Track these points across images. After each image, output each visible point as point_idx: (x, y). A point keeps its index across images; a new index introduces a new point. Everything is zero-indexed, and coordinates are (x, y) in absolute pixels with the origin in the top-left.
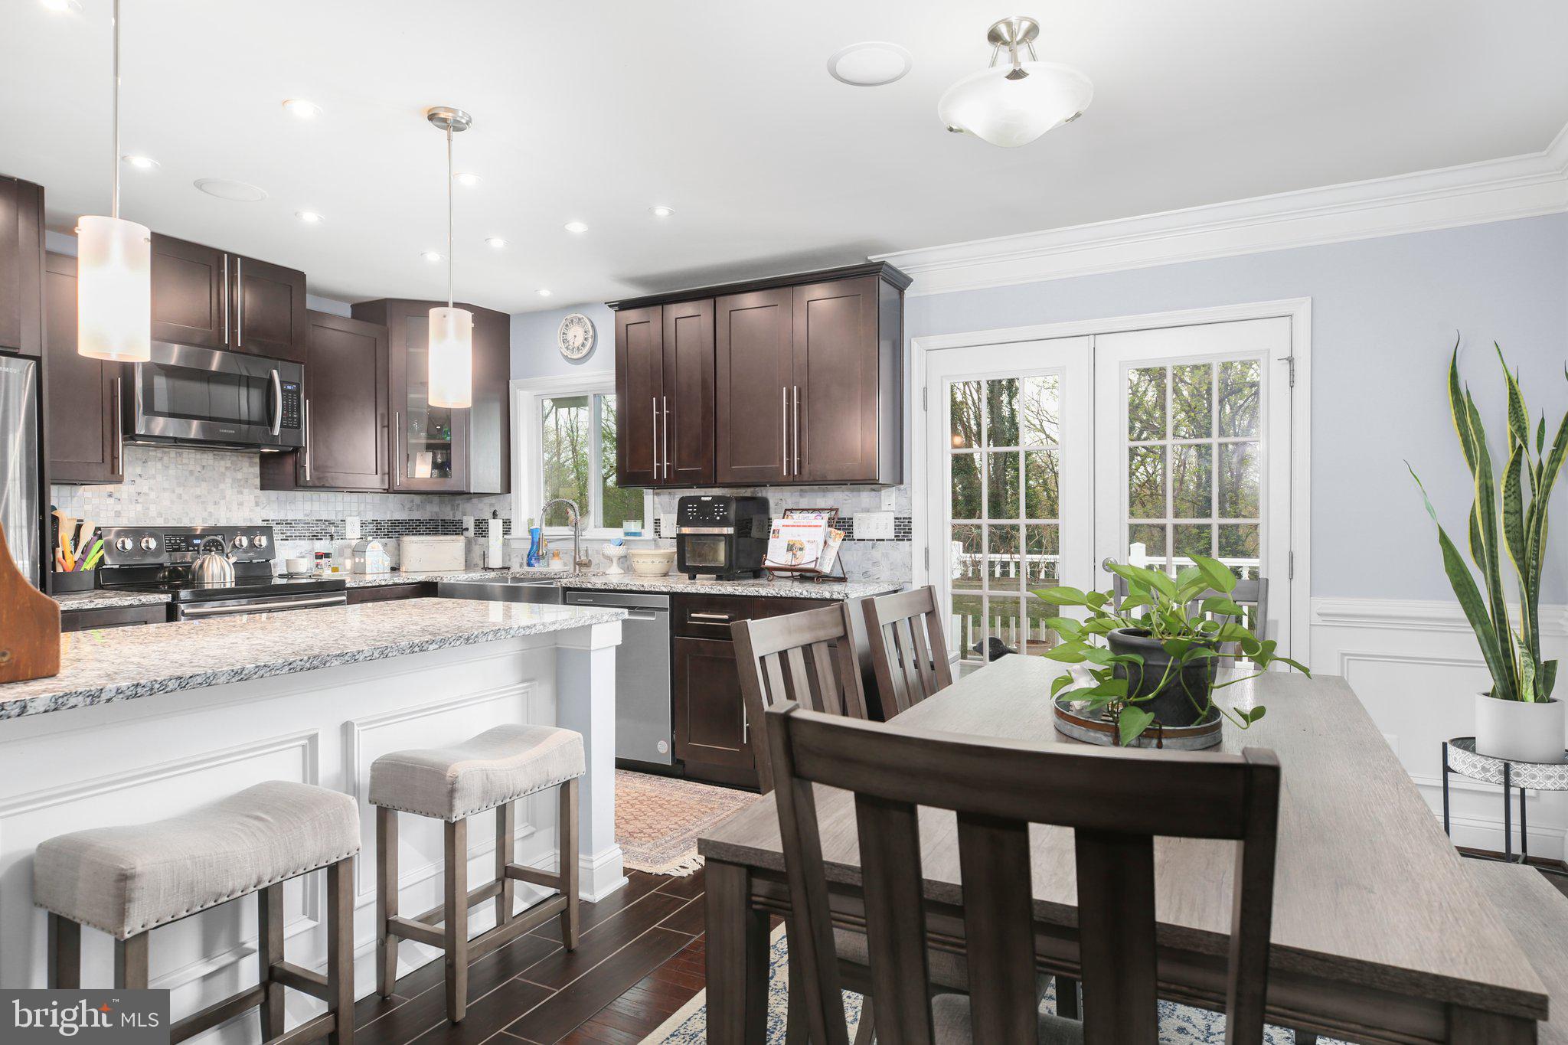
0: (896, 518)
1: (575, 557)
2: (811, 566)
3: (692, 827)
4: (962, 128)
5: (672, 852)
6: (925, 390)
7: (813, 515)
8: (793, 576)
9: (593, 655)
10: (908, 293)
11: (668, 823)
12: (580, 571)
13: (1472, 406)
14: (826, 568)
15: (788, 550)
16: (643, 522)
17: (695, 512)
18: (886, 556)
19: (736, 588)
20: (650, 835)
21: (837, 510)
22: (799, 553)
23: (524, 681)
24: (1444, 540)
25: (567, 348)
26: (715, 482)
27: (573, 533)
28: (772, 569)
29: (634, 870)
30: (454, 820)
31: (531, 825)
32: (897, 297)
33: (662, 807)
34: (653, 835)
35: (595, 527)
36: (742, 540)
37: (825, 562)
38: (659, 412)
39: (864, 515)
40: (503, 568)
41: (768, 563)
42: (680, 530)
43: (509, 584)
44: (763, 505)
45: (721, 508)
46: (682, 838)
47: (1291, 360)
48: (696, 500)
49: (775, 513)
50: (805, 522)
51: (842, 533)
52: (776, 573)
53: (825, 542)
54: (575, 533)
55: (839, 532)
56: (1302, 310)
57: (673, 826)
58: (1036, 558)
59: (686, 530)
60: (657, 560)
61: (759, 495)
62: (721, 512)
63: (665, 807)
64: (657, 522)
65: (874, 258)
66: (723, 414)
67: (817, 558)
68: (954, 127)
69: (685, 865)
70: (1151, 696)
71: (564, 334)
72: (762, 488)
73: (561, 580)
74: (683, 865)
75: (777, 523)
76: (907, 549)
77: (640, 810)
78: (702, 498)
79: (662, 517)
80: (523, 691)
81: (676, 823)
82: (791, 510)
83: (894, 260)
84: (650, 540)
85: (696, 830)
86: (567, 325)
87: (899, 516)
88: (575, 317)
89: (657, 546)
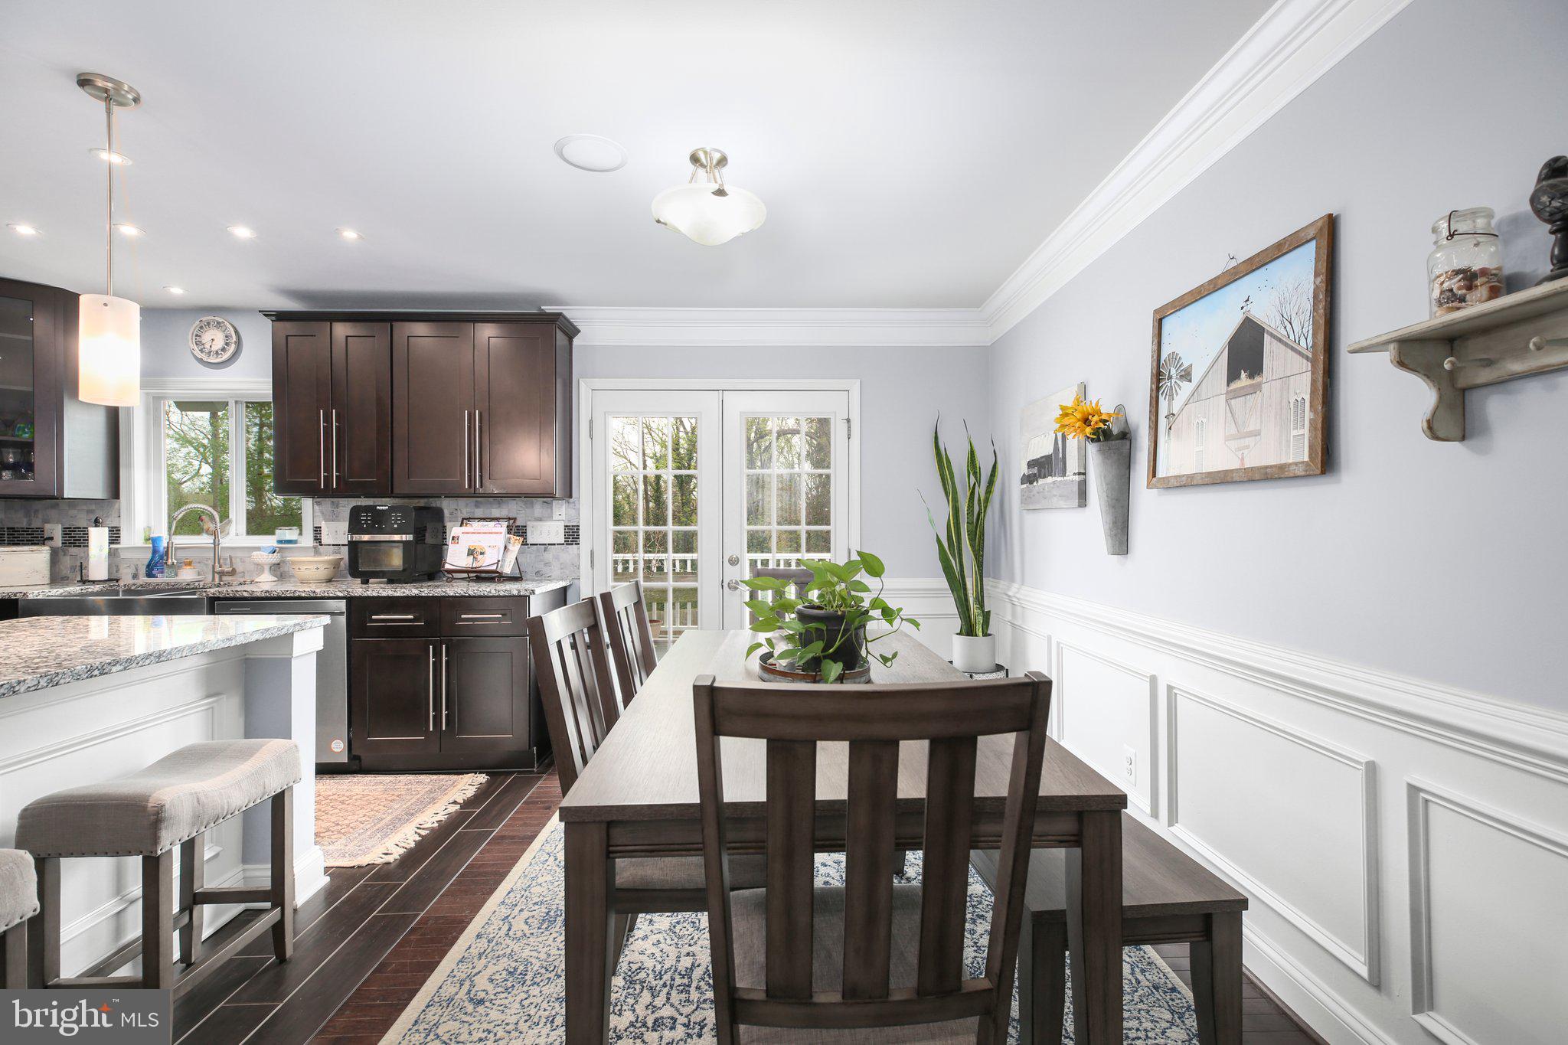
0: (566, 526)
1: (214, 567)
2: (494, 568)
3: (384, 816)
4: (668, 222)
5: (369, 843)
6: (591, 422)
7: (492, 524)
8: (469, 577)
9: (294, 662)
10: (576, 341)
11: (356, 817)
12: (221, 580)
13: (947, 458)
14: (507, 569)
15: (468, 555)
16: (301, 530)
17: (369, 520)
18: (557, 558)
19: (422, 590)
20: (339, 832)
21: (515, 519)
22: (480, 557)
23: (208, 696)
24: (938, 540)
25: (201, 351)
26: (392, 492)
27: (212, 541)
28: (450, 572)
29: (332, 867)
30: (159, 852)
31: (216, 845)
32: (568, 343)
33: (343, 803)
34: (343, 831)
35: (237, 535)
36: (419, 547)
37: (506, 564)
38: (326, 424)
39: (535, 523)
40: (110, 580)
41: (447, 566)
42: (352, 538)
43: (121, 597)
44: (438, 515)
45: (399, 516)
46: (377, 827)
47: (848, 421)
48: (371, 509)
49: (450, 521)
50: (485, 529)
51: (521, 539)
52: (456, 575)
53: (505, 547)
54: (214, 540)
55: (518, 538)
56: (855, 387)
57: (364, 819)
58: (682, 556)
59: (356, 538)
60: (322, 567)
61: (434, 505)
62: (399, 520)
63: (347, 802)
64: (317, 530)
65: (549, 309)
66: (400, 431)
67: (499, 561)
68: (662, 220)
69: (389, 852)
70: (831, 651)
71: (197, 335)
72: (437, 499)
73: (208, 590)
74: (386, 852)
75: (454, 530)
76: (576, 551)
77: (320, 810)
78: (378, 507)
79: (323, 525)
80: (208, 707)
81: (365, 815)
82: (469, 519)
83: (571, 313)
84: (309, 548)
85: (390, 817)
86: (201, 327)
87: (568, 525)
88: (214, 321)
89: (317, 552)
